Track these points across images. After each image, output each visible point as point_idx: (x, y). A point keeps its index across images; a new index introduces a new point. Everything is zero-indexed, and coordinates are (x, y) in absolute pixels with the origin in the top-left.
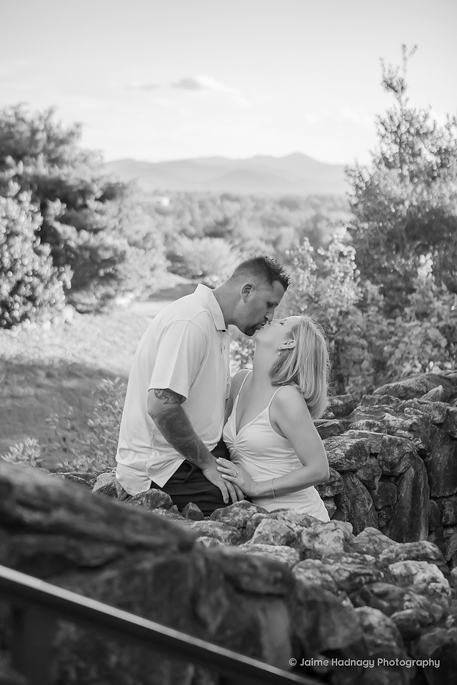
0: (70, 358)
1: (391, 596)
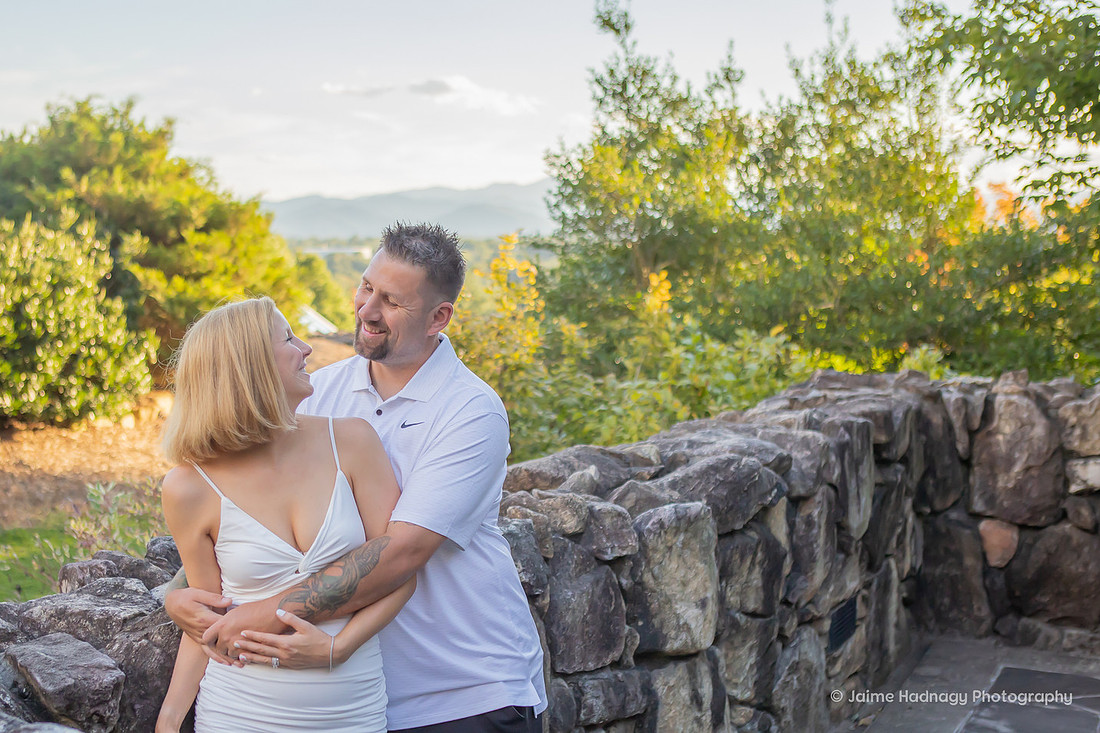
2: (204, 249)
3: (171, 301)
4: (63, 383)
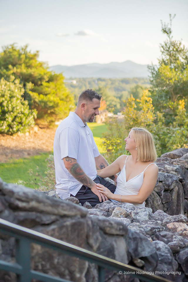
0: (37, 147)
1: (168, 236)
2: (48, 87)
3: (40, 102)
4: (13, 124)
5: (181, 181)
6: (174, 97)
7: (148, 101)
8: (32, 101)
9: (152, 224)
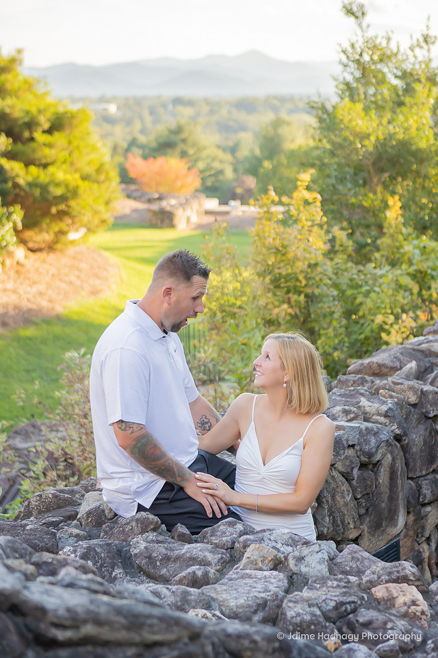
0: (25, 305)
2: (50, 146)
3: (30, 185)
5: (398, 438)
6: (375, 180)
7: (311, 200)
8: (10, 184)
9: (338, 586)
